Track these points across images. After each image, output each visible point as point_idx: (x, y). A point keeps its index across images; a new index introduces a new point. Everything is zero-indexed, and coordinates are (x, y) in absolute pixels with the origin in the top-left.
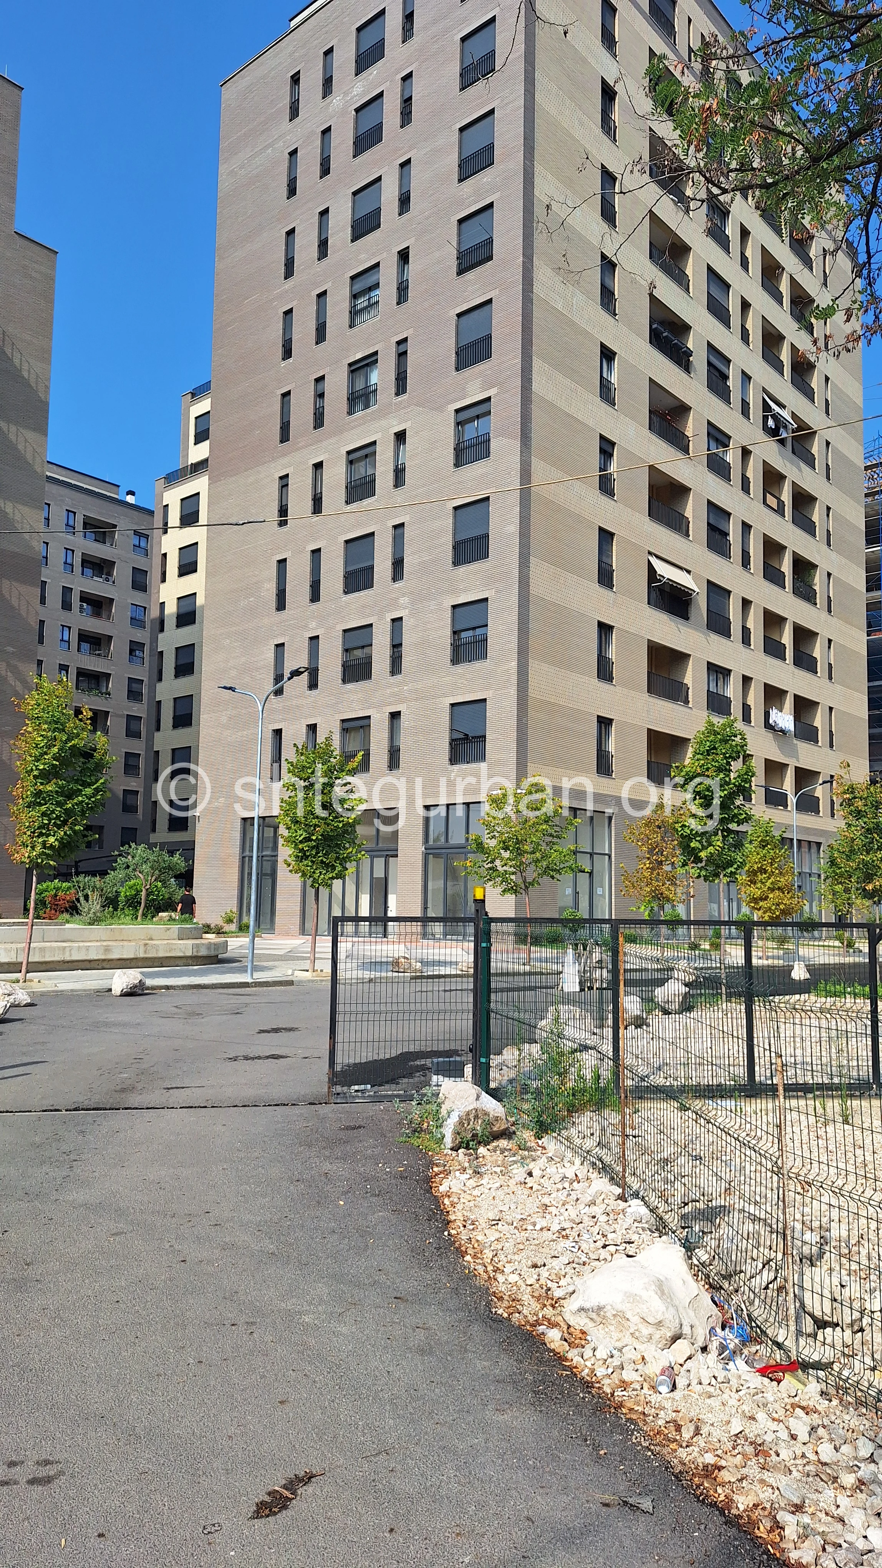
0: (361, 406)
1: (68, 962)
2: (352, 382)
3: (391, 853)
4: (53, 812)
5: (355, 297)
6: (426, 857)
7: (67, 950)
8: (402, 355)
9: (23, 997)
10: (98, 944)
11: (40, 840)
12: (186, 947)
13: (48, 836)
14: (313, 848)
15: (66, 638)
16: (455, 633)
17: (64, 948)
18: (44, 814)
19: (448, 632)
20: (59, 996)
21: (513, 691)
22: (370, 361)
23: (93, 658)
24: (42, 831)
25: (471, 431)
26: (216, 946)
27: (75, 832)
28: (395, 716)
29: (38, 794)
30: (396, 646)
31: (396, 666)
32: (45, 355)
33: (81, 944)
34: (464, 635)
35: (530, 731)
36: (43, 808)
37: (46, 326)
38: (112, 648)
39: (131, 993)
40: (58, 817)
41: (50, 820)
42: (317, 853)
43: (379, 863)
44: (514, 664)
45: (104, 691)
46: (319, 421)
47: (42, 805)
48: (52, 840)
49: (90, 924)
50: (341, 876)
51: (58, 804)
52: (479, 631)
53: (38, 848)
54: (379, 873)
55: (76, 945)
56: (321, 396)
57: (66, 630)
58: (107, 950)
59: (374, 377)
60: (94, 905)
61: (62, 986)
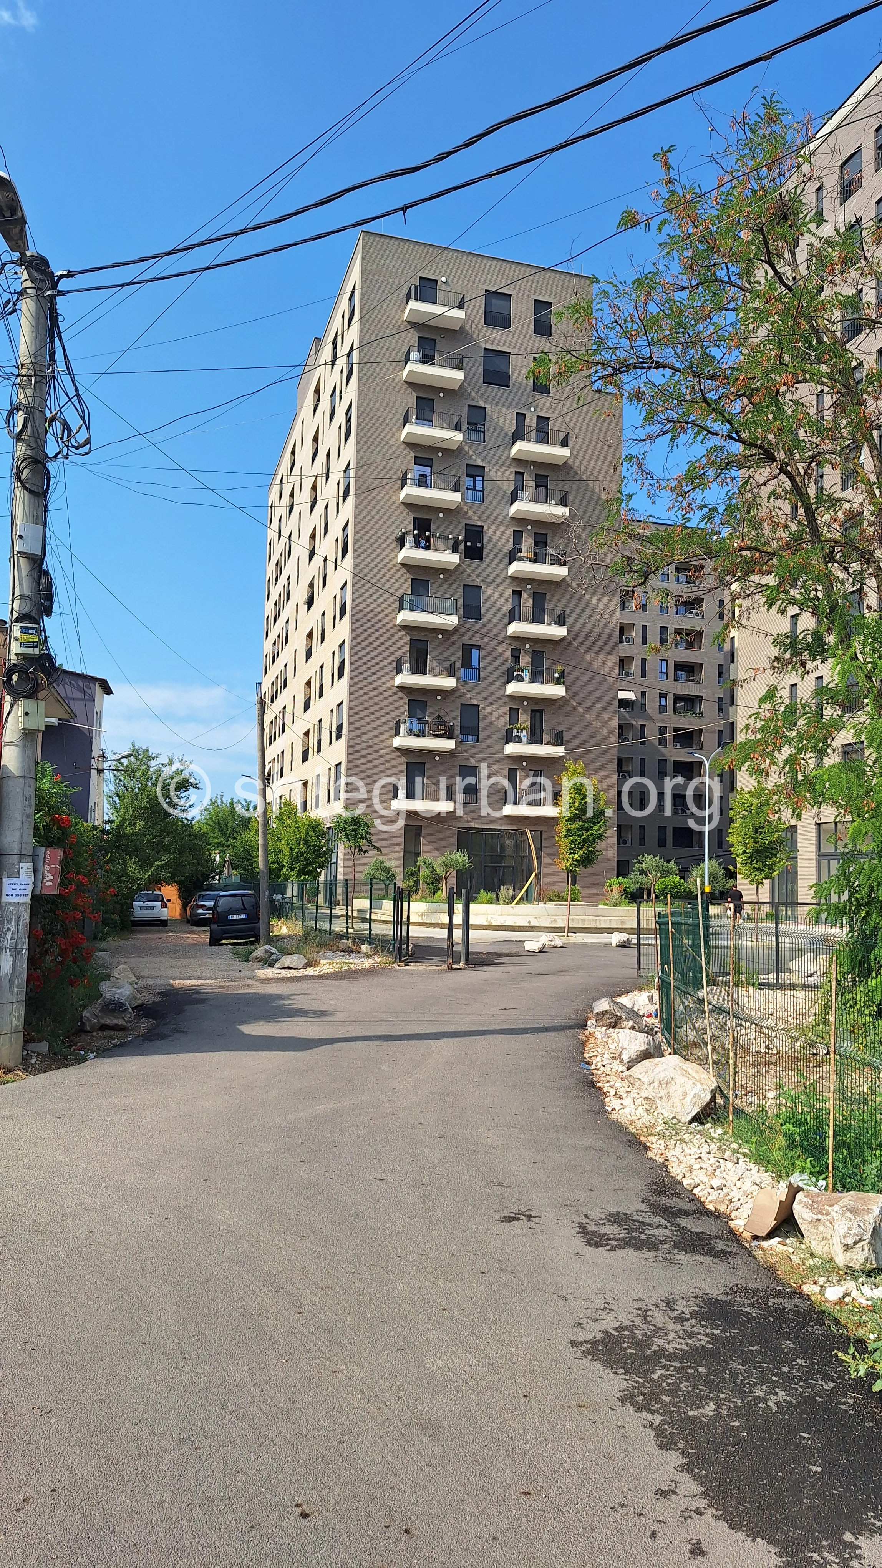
1: (599, 928)
4: (576, 840)
7: (598, 921)
9: (559, 943)
10: (617, 918)
11: (571, 856)
13: (575, 854)
14: (749, 858)
15: (664, 670)
17: (596, 920)
18: (572, 841)
20: (585, 945)
23: (688, 684)
24: (572, 851)
27: (588, 851)
29: (569, 830)
33: (606, 918)
36: (571, 838)
38: (703, 674)
39: (623, 945)
40: (579, 843)
41: (575, 845)
42: (752, 861)
45: (698, 711)
47: (570, 836)
48: (576, 856)
49: (614, 906)
51: (579, 836)
55: (604, 918)
57: (664, 663)
58: (622, 922)
60: (616, 895)
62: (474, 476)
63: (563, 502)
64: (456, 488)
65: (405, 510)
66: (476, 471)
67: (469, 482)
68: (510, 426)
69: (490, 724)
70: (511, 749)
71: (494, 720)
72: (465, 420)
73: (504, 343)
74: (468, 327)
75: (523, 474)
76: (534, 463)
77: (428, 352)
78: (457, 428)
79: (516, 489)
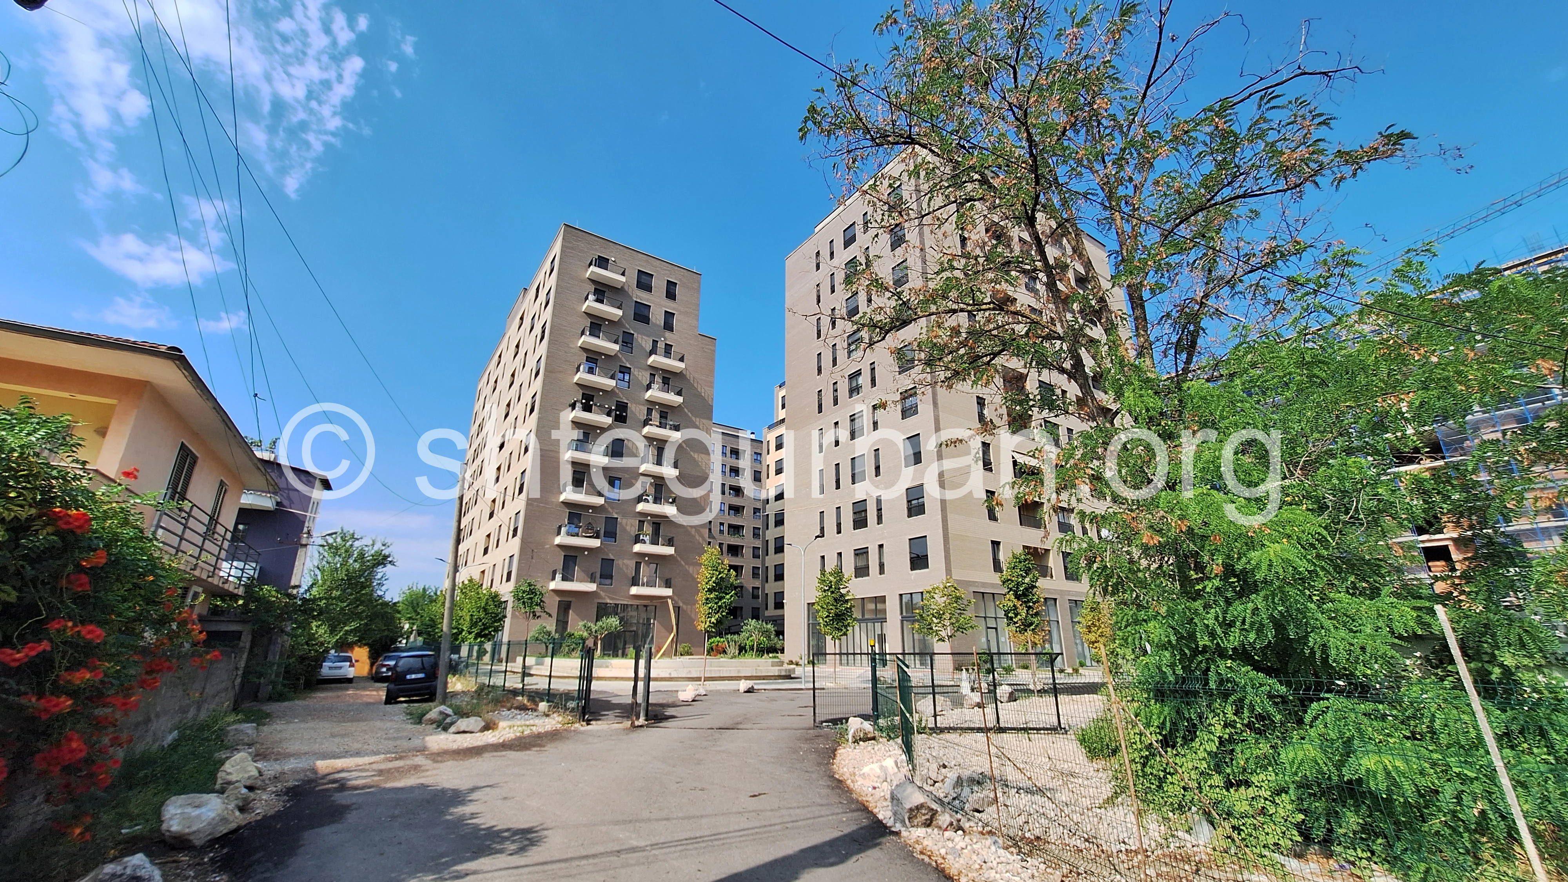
0: (855, 394)
1: (722, 677)
2: (850, 383)
3: (883, 620)
4: (714, 607)
5: (849, 345)
6: (902, 621)
7: (722, 671)
8: (873, 369)
9: (702, 691)
10: (734, 668)
11: (709, 619)
12: (775, 671)
13: (712, 617)
14: (831, 620)
16: (908, 502)
17: (720, 670)
18: (710, 608)
19: (905, 501)
20: (718, 693)
21: (941, 531)
22: (858, 373)
24: (709, 615)
25: (909, 402)
26: (790, 670)
27: (723, 615)
28: (881, 546)
29: (707, 599)
30: (879, 510)
31: (880, 520)
32: (711, 385)
33: (727, 668)
34: (913, 502)
35: (951, 551)
36: (710, 605)
37: (711, 372)
39: (750, 691)
40: (716, 609)
41: (712, 610)
42: (834, 622)
43: (878, 625)
44: (940, 516)
45: (741, 534)
46: (836, 402)
48: (713, 619)
49: (732, 658)
50: (845, 634)
51: (716, 603)
52: (920, 500)
53: (708, 623)
54: (878, 632)
55: (725, 668)
56: (836, 390)
58: (739, 671)
59: (861, 380)
60: (733, 650)
61: (719, 688)
62: (623, 373)
63: (679, 393)
64: (612, 377)
65: (577, 388)
66: (625, 370)
67: (621, 376)
68: (649, 347)
69: (624, 530)
70: (637, 548)
71: (628, 528)
72: (620, 340)
73: (648, 300)
74: (626, 288)
75: (654, 375)
76: (662, 370)
77: (600, 297)
78: (616, 342)
79: (650, 383)
